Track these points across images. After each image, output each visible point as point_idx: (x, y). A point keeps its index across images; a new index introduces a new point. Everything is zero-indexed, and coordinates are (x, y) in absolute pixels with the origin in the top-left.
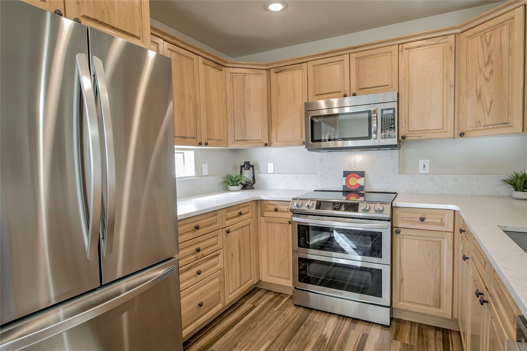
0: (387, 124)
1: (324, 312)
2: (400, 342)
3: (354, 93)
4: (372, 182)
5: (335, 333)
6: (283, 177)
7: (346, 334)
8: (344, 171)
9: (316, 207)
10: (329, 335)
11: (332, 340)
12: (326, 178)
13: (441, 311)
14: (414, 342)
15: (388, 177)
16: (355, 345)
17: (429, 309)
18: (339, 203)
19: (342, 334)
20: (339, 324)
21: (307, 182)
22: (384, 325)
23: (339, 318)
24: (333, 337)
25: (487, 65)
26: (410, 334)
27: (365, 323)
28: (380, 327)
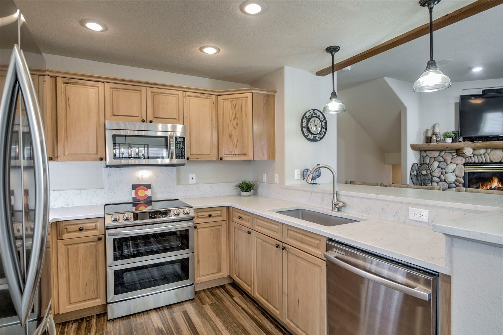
0: (179, 148)
1: (141, 312)
2: (207, 305)
3: (151, 120)
4: (157, 193)
5: (164, 322)
6: (60, 194)
7: (172, 319)
8: (132, 185)
9: (134, 219)
10: (161, 326)
11: (167, 328)
12: (114, 192)
13: (221, 274)
14: (214, 301)
15: (169, 188)
16: (185, 321)
17: (214, 275)
18: (155, 212)
19: (169, 320)
20: (161, 315)
21: (93, 197)
22: (190, 300)
23: (157, 311)
24: (166, 325)
25: (234, 119)
26: (208, 297)
27: (177, 305)
28: (188, 302)
